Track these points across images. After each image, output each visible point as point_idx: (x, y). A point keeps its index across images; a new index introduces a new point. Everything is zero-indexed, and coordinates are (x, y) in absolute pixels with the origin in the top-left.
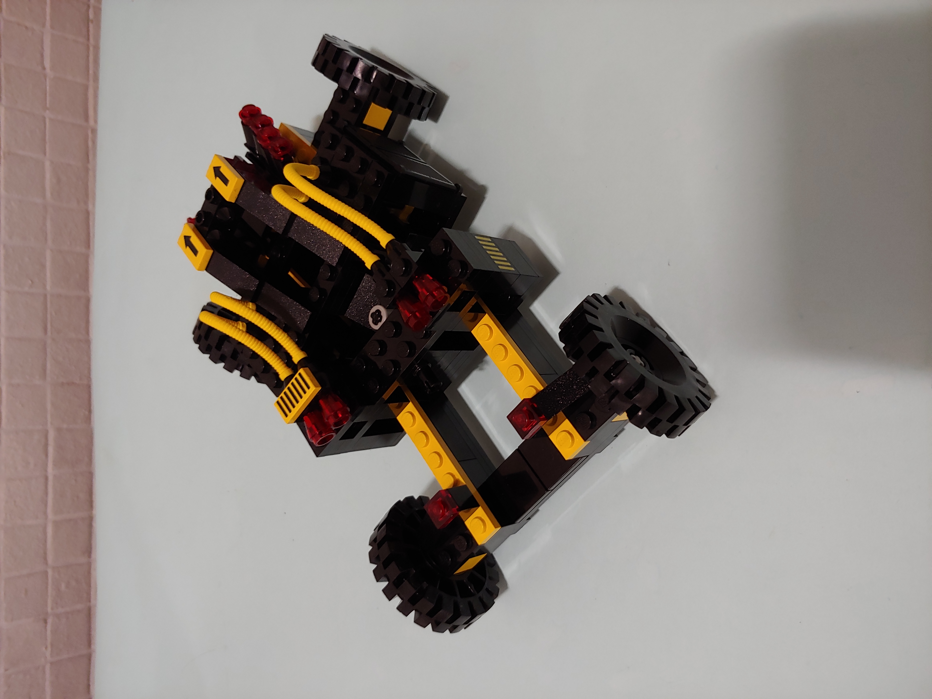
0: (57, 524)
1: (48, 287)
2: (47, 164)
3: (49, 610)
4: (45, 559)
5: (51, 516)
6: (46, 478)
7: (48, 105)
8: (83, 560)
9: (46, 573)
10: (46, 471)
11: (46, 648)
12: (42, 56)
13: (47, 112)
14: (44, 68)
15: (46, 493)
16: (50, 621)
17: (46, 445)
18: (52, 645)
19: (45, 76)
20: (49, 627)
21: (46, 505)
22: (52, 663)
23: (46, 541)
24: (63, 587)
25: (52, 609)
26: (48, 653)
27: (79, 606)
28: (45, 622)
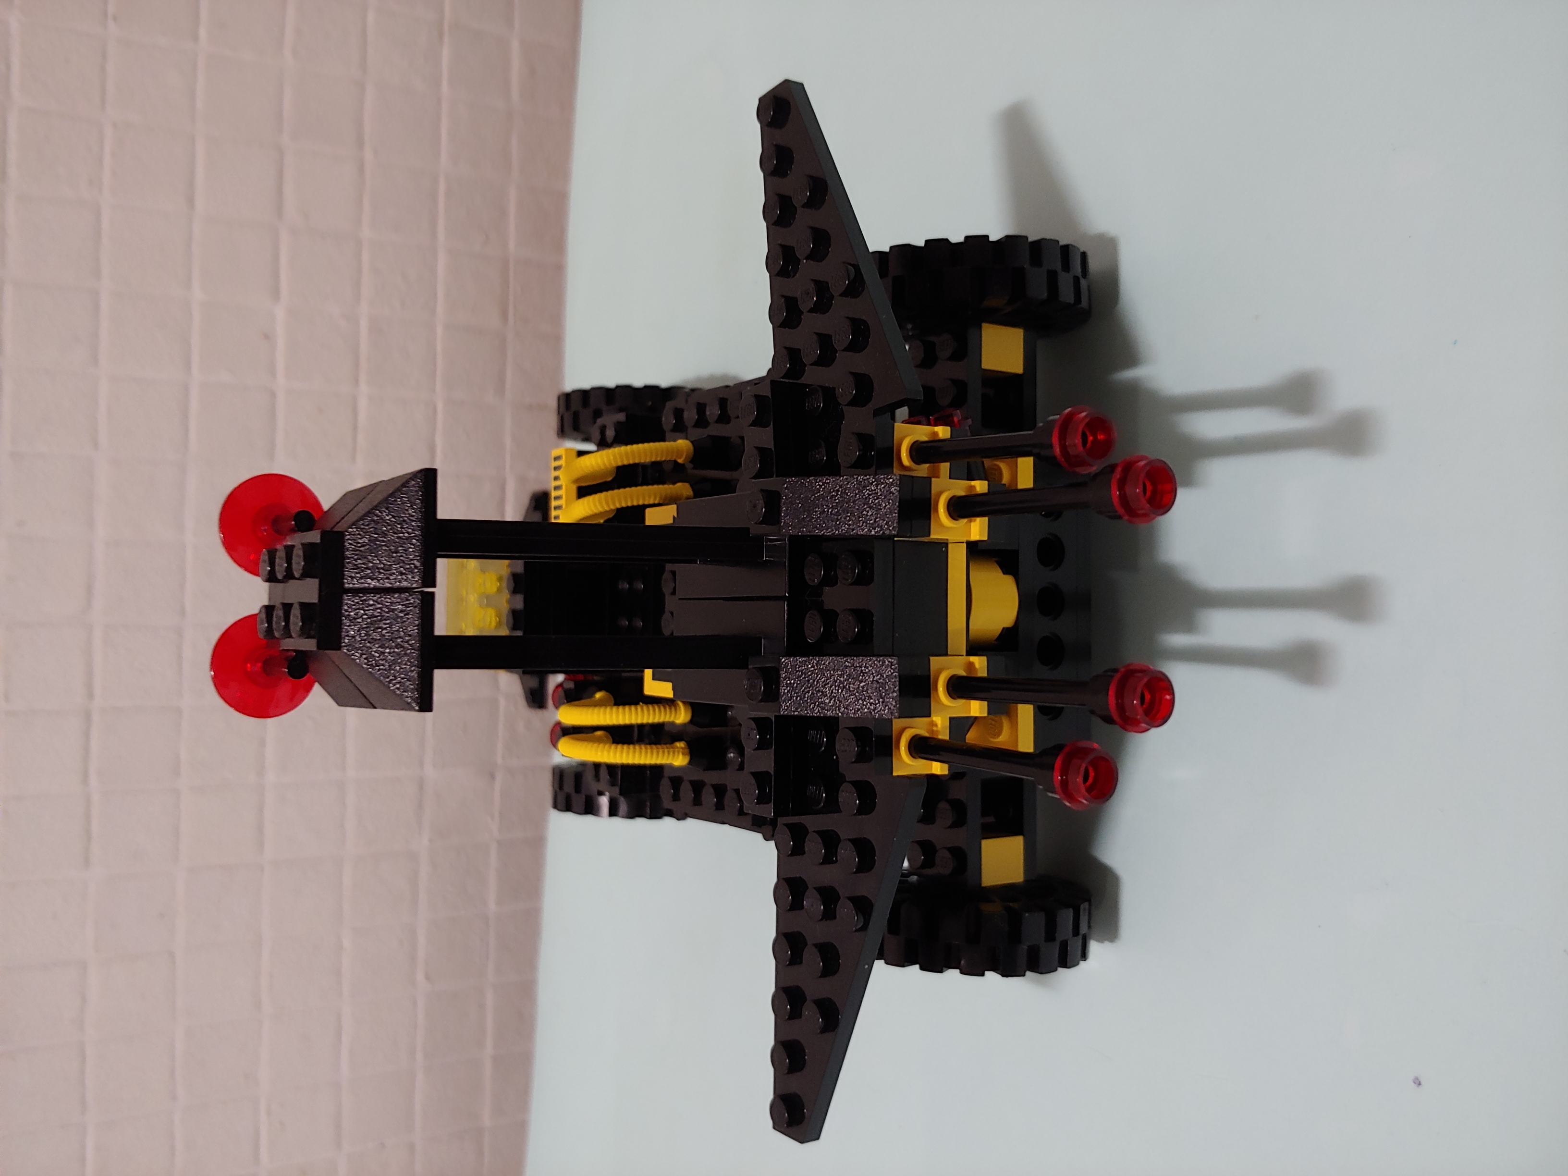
1: (512, 246)
2: (515, 45)
3: (499, 761)
11: (492, 818)
16: (499, 777)
18: (500, 815)
20: (497, 786)
22: (498, 843)
25: (503, 759)
26: (495, 827)
28: (492, 776)
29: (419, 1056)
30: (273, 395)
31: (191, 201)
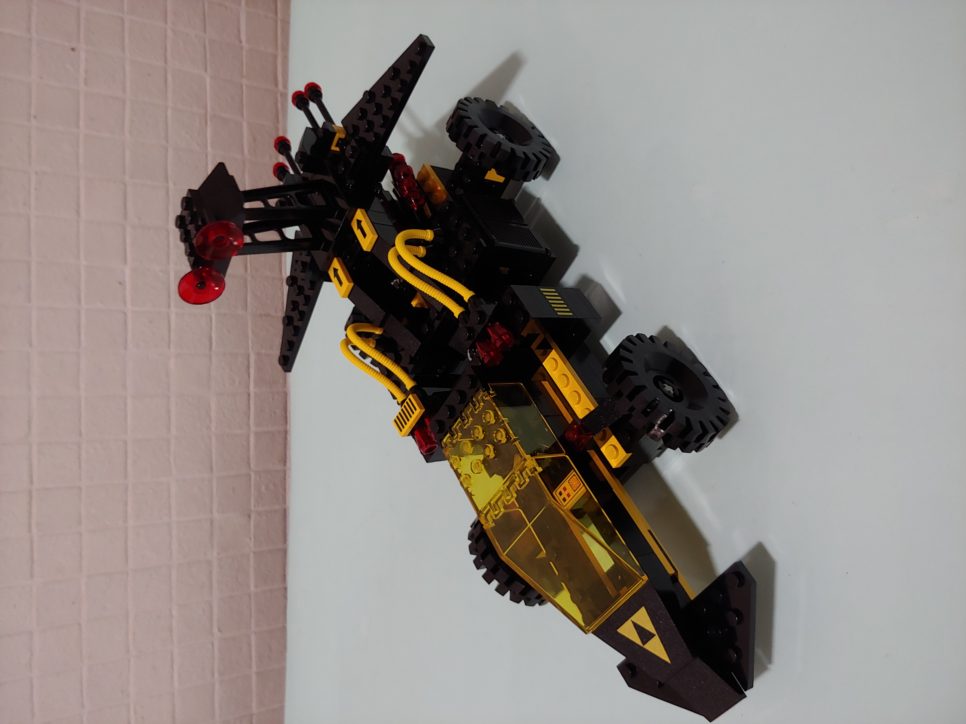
0: (257, 434)
2: (245, 125)
3: (252, 508)
4: (249, 464)
5: (253, 428)
6: (249, 395)
7: (244, 73)
8: (279, 467)
9: (250, 475)
10: (249, 389)
11: (250, 539)
12: (239, 31)
13: (244, 79)
14: (241, 42)
15: (249, 408)
16: (253, 516)
17: (248, 367)
18: (254, 537)
19: (242, 48)
20: (252, 523)
21: (249, 418)
22: (254, 553)
23: (249, 449)
24: (263, 488)
25: (254, 507)
26: (252, 545)
27: (277, 507)
28: (249, 517)
29: (216, 675)
30: (125, 314)
31: (78, 213)
